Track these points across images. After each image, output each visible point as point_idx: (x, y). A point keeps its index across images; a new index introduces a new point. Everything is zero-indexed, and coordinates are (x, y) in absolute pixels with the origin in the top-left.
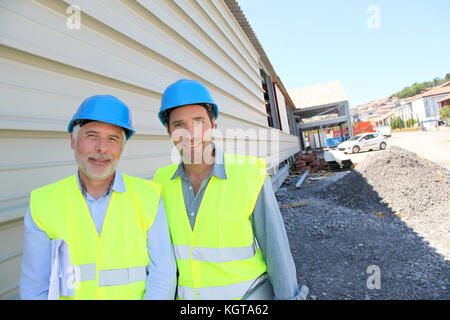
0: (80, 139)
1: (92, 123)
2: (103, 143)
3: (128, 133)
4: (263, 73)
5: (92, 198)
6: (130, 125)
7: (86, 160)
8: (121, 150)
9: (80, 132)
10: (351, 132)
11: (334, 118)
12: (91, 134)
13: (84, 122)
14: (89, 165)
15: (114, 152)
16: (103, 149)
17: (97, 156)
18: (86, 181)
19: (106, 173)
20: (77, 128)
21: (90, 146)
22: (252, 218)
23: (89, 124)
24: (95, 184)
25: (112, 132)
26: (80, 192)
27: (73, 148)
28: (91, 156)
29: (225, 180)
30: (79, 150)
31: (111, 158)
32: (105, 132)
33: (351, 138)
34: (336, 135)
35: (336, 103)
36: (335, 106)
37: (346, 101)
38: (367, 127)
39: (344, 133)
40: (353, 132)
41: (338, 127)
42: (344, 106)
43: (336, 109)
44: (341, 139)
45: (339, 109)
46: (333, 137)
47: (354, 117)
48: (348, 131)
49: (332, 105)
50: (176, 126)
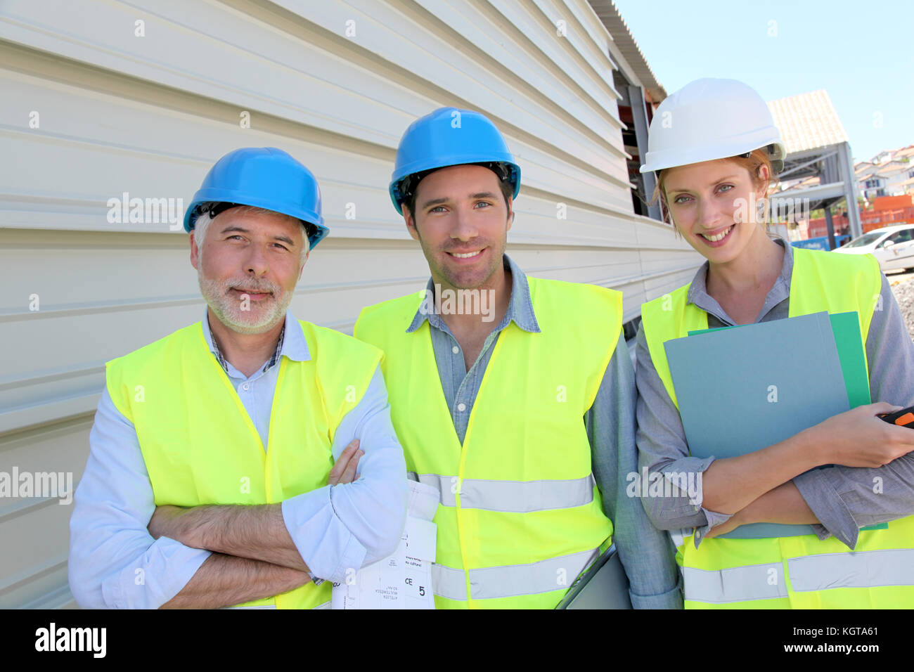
0: (209, 246)
1: (236, 211)
2: (259, 254)
3: (314, 232)
4: (620, 79)
5: (238, 374)
6: (316, 216)
7: (222, 292)
8: (298, 269)
9: (210, 230)
10: (855, 222)
11: (811, 187)
12: (233, 235)
13: (218, 208)
14: (228, 302)
15: (282, 274)
16: (260, 268)
17: (247, 283)
18: (224, 337)
19: (267, 320)
20: (203, 222)
21: (230, 260)
22: (590, 418)
23: (229, 212)
24: (246, 341)
25: (278, 231)
26: (213, 360)
27: (195, 265)
28: (234, 283)
29: (534, 335)
30: (208, 270)
31: (275, 288)
32: (263, 230)
33: (854, 240)
34: (814, 231)
35: (815, 149)
36: (815, 157)
37: (845, 144)
38: (902, 211)
39: (836, 227)
40: (860, 223)
41: (822, 211)
42: (837, 156)
43: (815, 164)
44: (827, 241)
45: (823, 164)
46: (806, 238)
47: (868, 184)
48: (848, 221)
49: (807, 155)
50: (431, 211)
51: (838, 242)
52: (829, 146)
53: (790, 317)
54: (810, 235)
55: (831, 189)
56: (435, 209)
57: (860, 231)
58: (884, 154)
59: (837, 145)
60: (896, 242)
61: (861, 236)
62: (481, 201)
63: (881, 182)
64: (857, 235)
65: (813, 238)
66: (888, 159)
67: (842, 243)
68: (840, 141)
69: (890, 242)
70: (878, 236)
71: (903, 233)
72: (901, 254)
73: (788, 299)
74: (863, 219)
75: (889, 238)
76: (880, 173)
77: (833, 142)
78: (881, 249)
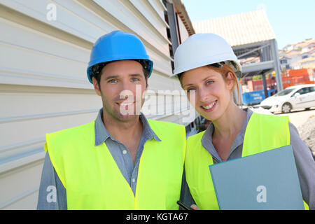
10: (279, 83)
33: (279, 92)
34: (256, 87)
35: (259, 42)
36: (257, 47)
37: (274, 40)
38: (302, 77)
39: (268, 85)
40: (282, 83)
41: (261, 76)
42: (269, 47)
43: (257, 51)
44: (263, 93)
45: (262, 50)
46: (252, 91)
47: (281, 62)
48: (275, 82)
49: (254, 45)
50: (109, 82)
51: (269, 93)
52: (266, 41)
53: (243, 156)
54: (254, 89)
55: (266, 64)
56: (112, 81)
57: (282, 87)
58: (289, 46)
59: (270, 41)
60: (301, 94)
61: (283, 90)
62: (134, 78)
63: (288, 61)
64: (280, 90)
65: (256, 91)
66: (291, 48)
67: (272, 94)
68: (272, 38)
69: (298, 94)
70: (291, 91)
71: (304, 89)
72: (304, 100)
73: (242, 144)
74: (283, 80)
75: (297, 92)
76: (288, 56)
77: (268, 39)
78: (293, 97)
